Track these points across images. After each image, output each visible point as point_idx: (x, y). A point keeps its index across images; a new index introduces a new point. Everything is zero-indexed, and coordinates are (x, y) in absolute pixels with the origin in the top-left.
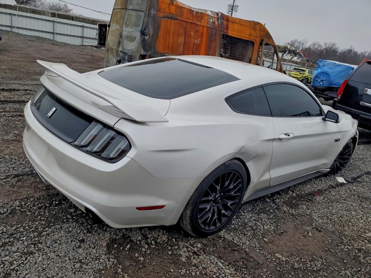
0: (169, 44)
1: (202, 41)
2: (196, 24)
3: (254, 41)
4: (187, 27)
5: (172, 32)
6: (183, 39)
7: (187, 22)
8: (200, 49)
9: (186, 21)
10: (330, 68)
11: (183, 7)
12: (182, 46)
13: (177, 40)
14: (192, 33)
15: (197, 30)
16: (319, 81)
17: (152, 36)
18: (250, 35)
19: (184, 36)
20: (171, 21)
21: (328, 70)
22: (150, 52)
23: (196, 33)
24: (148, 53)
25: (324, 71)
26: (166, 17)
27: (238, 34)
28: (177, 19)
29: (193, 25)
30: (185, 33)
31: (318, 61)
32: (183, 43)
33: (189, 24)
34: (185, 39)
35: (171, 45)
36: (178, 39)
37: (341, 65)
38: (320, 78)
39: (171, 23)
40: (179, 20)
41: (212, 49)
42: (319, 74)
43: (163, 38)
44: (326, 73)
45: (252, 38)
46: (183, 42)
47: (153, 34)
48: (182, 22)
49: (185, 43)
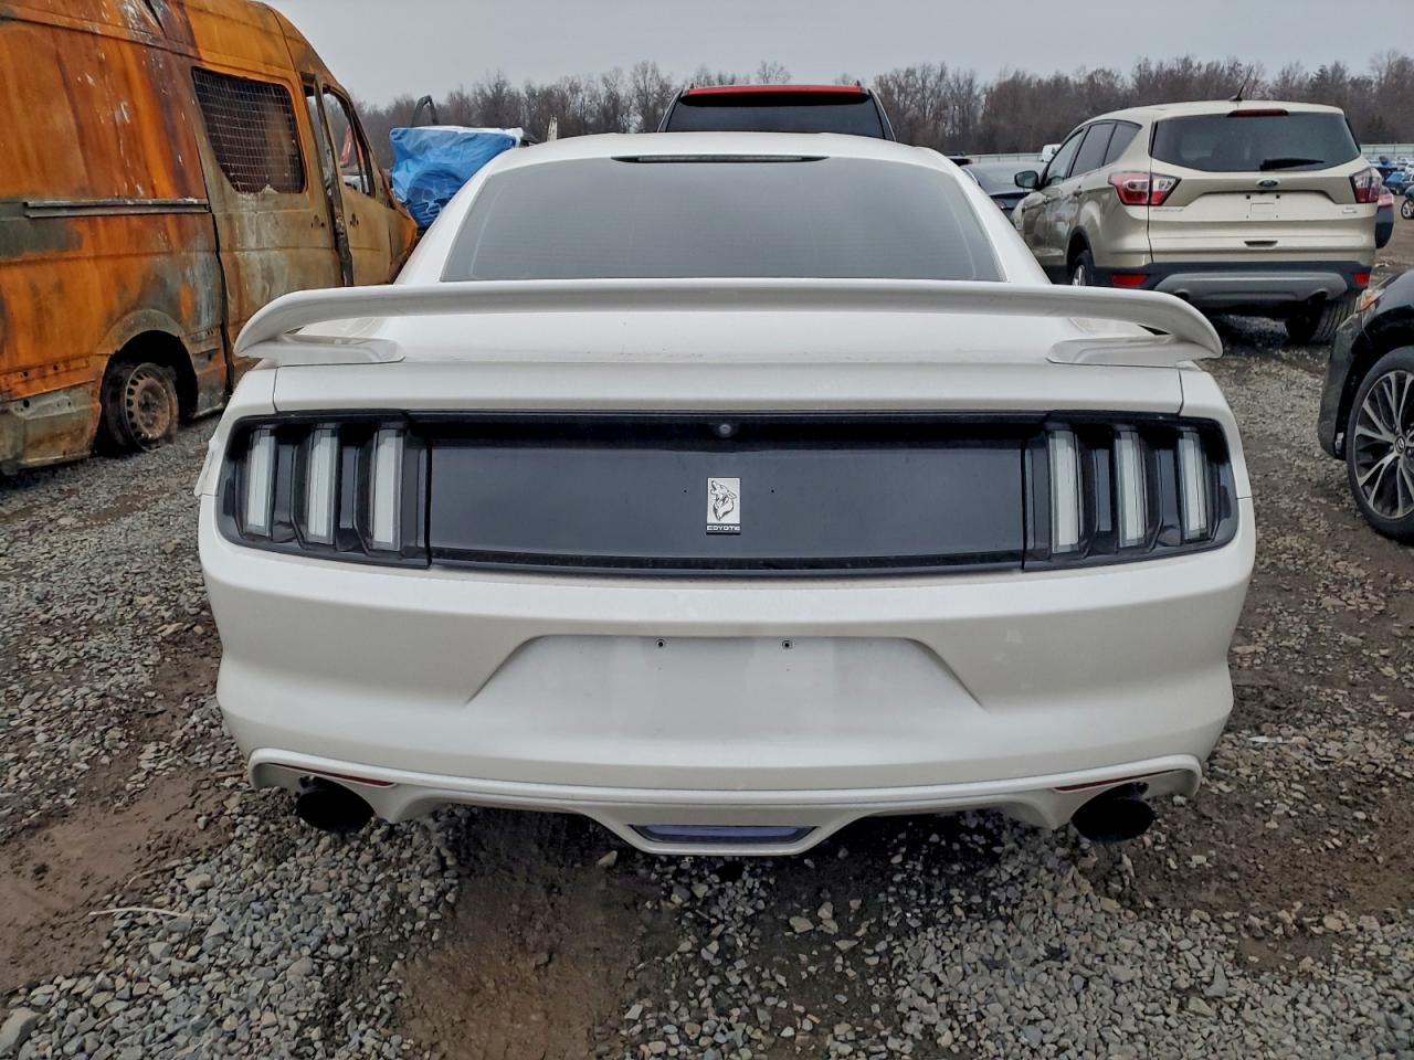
0: (22, 146)
1: (134, 109)
2: (87, 32)
3: (284, 84)
4: (61, 51)
5: (11, 84)
6: (69, 112)
7: (52, 26)
8: (143, 146)
9: (50, 22)
10: (447, 153)
14: (90, 80)
15: (101, 62)
16: (431, 204)
18: (268, 62)
19: (65, 97)
21: (445, 161)
23: (103, 77)
25: (433, 164)
27: (230, 61)
28: (14, 20)
29: (79, 37)
30: (66, 84)
31: (392, 137)
32: (75, 134)
33: (63, 36)
34: (75, 112)
36: (52, 117)
37: (477, 135)
38: (429, 194)
40: (20, 20)
41: (183, 142)
42: (419, 180)
44: (442, 171)
45: (277, 71)
46: (74, 127)
48: (33, 30)
49: (80, 128)
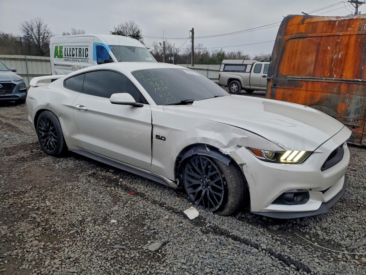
0: (294, 65)
1: (345, 54)
2: (336, 35)
4: (322, 42)
5: (299, 52)
6: (314, 57)
9: (321, 35)
11: (317, 22)
12: (313, 65)
13: (305, 59)
14: (329, 48)
15: (337, 43)
17: (276, 60)
19: (315, 53)
20: (299, 41)
22: (272, 76)
23: (336, 47)
24: (271, 76)
26: (293, 38)
28: (307, 37)
29: (331, 37)
30: (318, 49)
32: (314, 62)
33: (324, 38)
34: (317, 57)
35: (296, 66)
36: (307, 58)
39: (298, 43)
40: (309, 37)
43: (288, 60)
47: (277, 58)
49: (316, 60)
